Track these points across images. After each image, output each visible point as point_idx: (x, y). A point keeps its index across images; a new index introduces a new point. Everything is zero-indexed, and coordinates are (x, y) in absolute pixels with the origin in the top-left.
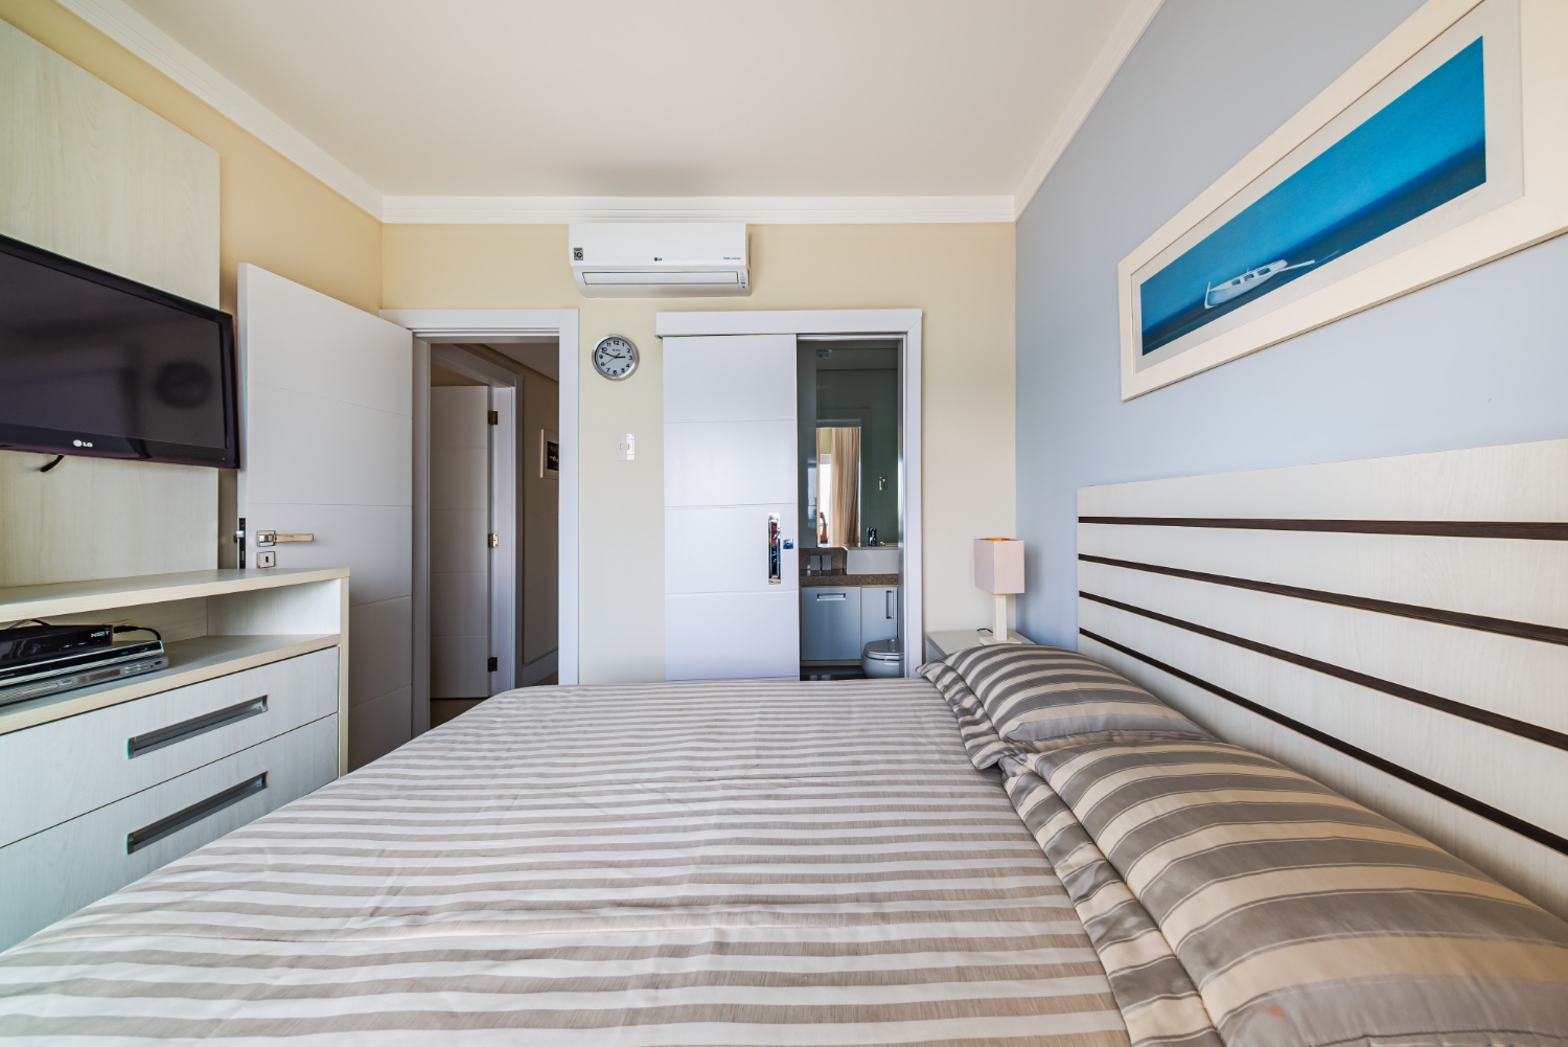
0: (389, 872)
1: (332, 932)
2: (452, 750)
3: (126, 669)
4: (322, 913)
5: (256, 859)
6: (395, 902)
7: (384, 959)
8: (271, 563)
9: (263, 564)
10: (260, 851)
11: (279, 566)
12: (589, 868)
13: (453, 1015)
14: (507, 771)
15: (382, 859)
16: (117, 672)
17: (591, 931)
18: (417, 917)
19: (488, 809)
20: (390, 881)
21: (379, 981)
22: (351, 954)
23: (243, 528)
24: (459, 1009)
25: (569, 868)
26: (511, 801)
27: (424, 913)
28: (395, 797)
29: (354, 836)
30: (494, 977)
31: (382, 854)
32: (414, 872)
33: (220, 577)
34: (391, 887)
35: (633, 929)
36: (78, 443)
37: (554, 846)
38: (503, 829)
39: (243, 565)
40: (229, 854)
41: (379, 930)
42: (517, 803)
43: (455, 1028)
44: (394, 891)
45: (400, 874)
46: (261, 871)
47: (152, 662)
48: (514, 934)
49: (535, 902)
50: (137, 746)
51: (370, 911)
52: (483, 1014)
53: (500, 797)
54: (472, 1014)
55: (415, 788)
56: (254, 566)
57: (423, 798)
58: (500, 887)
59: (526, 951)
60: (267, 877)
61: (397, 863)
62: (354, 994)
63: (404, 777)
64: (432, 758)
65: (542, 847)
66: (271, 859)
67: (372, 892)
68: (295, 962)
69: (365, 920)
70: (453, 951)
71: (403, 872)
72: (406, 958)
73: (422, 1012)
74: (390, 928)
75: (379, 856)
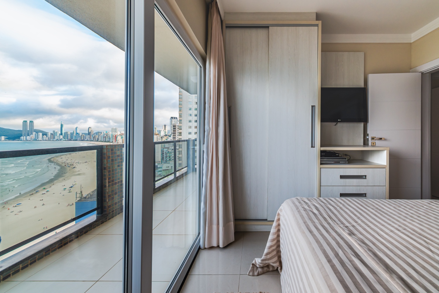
0: (356, 222)
1: (337, 224)
2: (400, 207)
3: (341, 162)
4: (339, 220)
5: (339, 204)
6: (352, 228)
7: (339, 235)
8: (374, 144)
9: (372, 145)
10: (341, 203)
11: (376, 145)
12: (406, 263)
13: (338, 255)
14: (411, 222)
15: (358, 219)
16: (339, 162)
17: (385, 275)
18: (351, 234)
19: (393, 226)
20: (355, 224)
21: (335, 237)
22: (336, 230)
23: (368, 136)
24: (340, 255)
25: (398, 257)
26: (402, 229)
27: (354, 234)
28: (373, 209)
29: (357, 211)
30: (351, 257)
31: (359, 218)
32: (361, 226)
33: (364, 147)
34: (354, 225)
35: (398, 289)
36: (339, 120)
37: (401, 249)
38: (391, 234)
39: (368, 145)
40: (337, 201)
41: (344, 230)
42: (404, 231)
43: (336, 257)
44: (353, 226)
45: (358, 224)
46: (338, 206)
47: (345, 162)
48: (365, 255)
49: (378, 255)
50: (342, 177)
51: (346, 226)
52: (342, 260)
53: (400, 226)
54: (341, 258)
55: (380, 210)
56: (370, 145)
57: (379, 213)
58: (374, 244)
59: (364, 261)
60: (338, 208)
61: (360, 222)
62: (330, 236)
63: (380, 206)
64: (391, 206)
65: (397, 246)
66: (341, 206)
67: (350, 223)
68: (329, 224)
69: (343, 226)
70: (350, 245)
71: (359, 224)
72: (342, 238)
73: (334, 248)
74: (345, 231)
75: (358, 218)
